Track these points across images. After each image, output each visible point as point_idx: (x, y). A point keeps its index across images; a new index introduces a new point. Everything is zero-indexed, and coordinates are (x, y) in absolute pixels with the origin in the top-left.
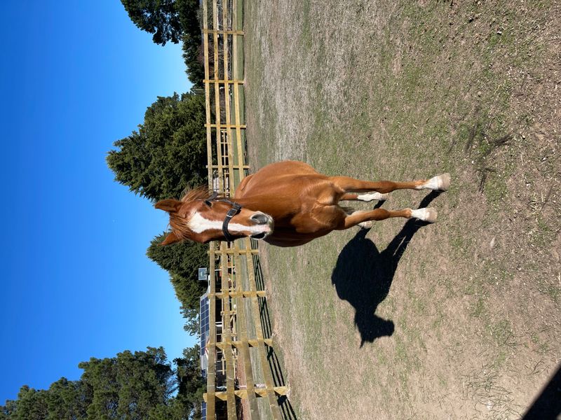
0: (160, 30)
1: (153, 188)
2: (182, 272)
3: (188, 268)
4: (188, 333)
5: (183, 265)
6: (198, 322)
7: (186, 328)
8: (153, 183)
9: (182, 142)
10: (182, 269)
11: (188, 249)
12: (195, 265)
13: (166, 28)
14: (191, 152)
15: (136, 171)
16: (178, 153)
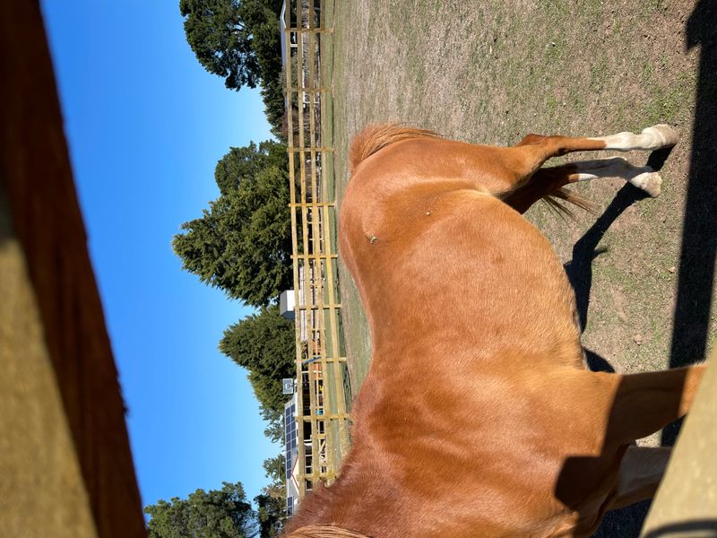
0: (234, 73)
1: (228, 279)
2: (262, 370)
3: (269, 366)
4: (269, 439)
5: (263, 362)
6: (282, 426)
7: (267, 433)
8: (228, 273)
9: (263, 226)
10: (262, 367)
11: (269, 342)
12: (278, 362)
13: (241, 70)
14: (273, 237)
15: (207, 259)
16: (258, 238)
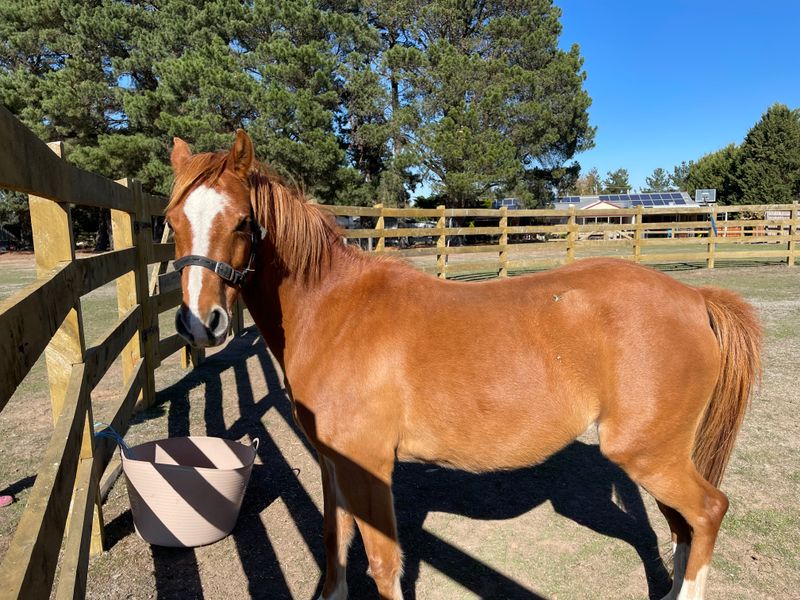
2: (737, 162)
3: (743, 171)
4: (651, 174)
5: (750, 162)
6: (665, 189)
7: (659, 172)
10: (743, 161)
11: (777, 169)
12: (746, 183)
